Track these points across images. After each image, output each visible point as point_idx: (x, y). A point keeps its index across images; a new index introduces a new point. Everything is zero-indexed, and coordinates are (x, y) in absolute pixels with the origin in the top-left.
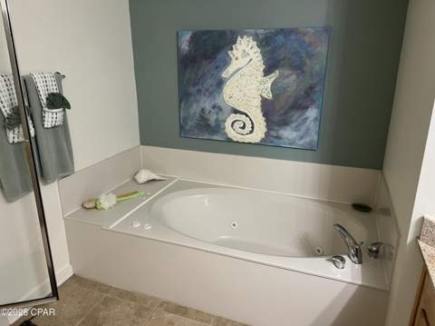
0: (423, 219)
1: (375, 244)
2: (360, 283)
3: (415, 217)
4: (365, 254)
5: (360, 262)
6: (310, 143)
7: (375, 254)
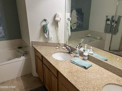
0: (32, 41)
1: (25, 52)
2: (25, 59)
3: (31, 42)
4: (24, 55)
5: (24, 56)
6: (3, 36)
7: (26, 54)
